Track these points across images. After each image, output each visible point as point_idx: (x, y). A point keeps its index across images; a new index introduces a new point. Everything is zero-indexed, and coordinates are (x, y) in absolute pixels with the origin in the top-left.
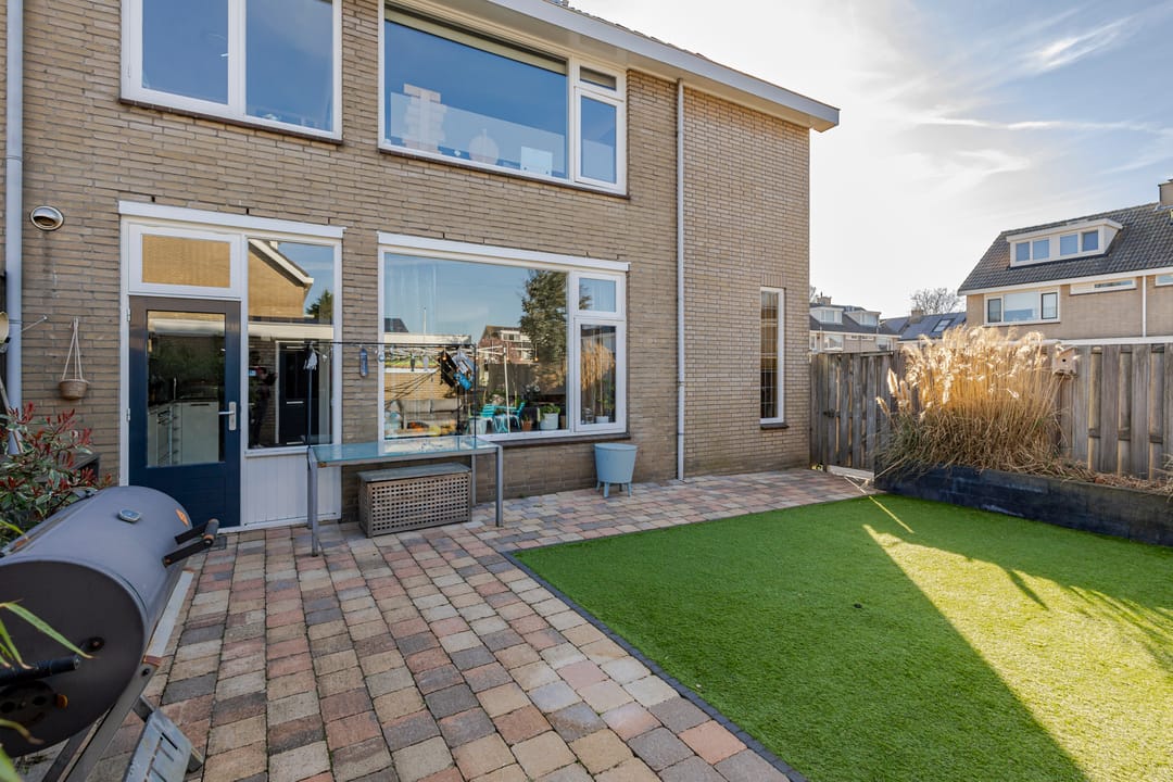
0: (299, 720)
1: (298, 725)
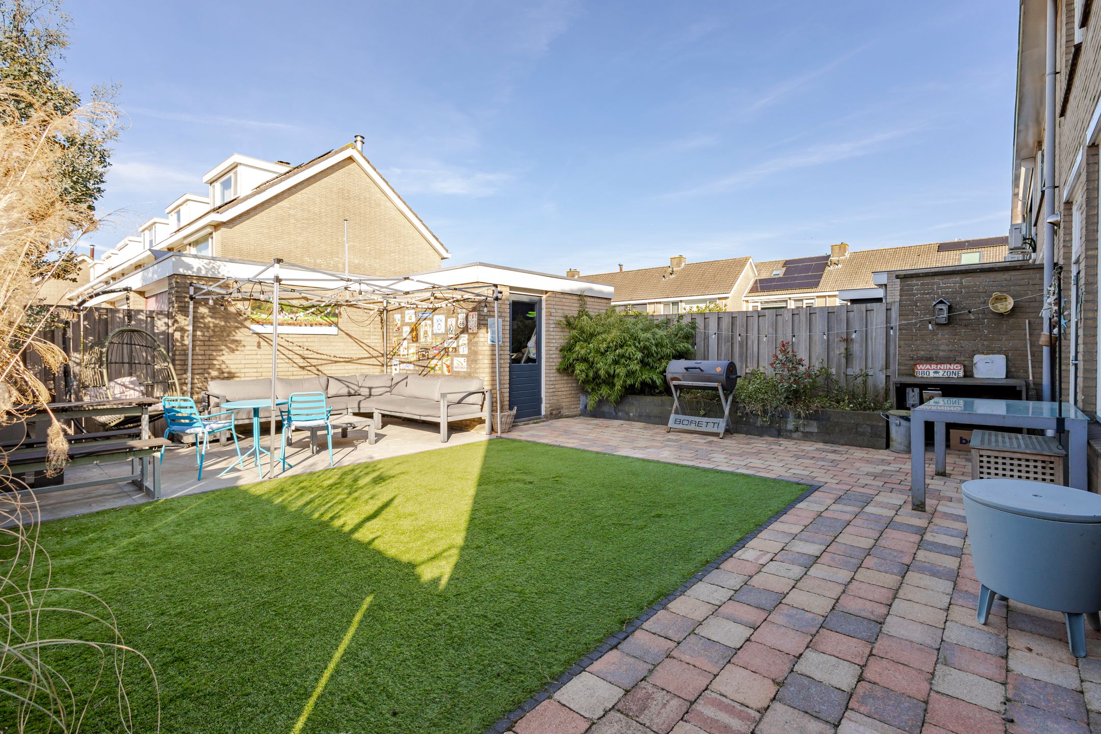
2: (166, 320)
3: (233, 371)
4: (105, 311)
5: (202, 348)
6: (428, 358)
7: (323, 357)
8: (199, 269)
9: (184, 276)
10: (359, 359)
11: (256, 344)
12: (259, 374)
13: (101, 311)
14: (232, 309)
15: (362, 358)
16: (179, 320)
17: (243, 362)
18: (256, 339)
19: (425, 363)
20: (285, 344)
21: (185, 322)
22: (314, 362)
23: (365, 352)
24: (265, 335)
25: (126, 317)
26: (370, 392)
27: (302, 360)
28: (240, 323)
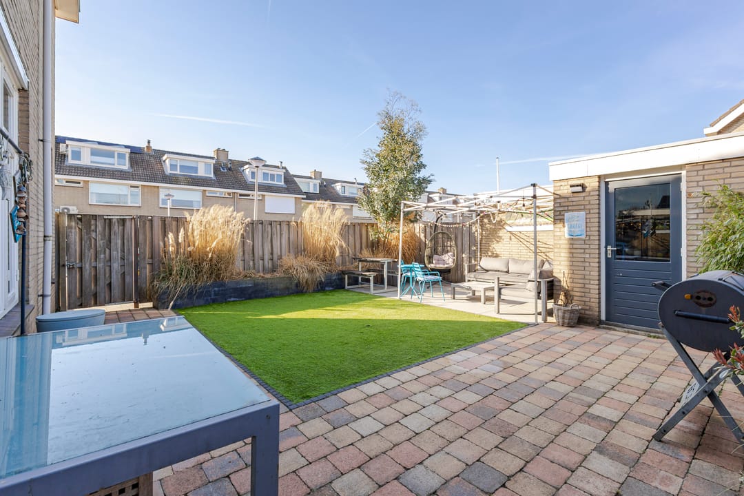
0: (590, 425)
1: (592, 424)
3: (498, 253)
5: (485, 240)
11: (509, 238)
12: (511, 256)
17: (503, 248)
20: (525, 238)
24: (513, 232)
28: (502, 226)
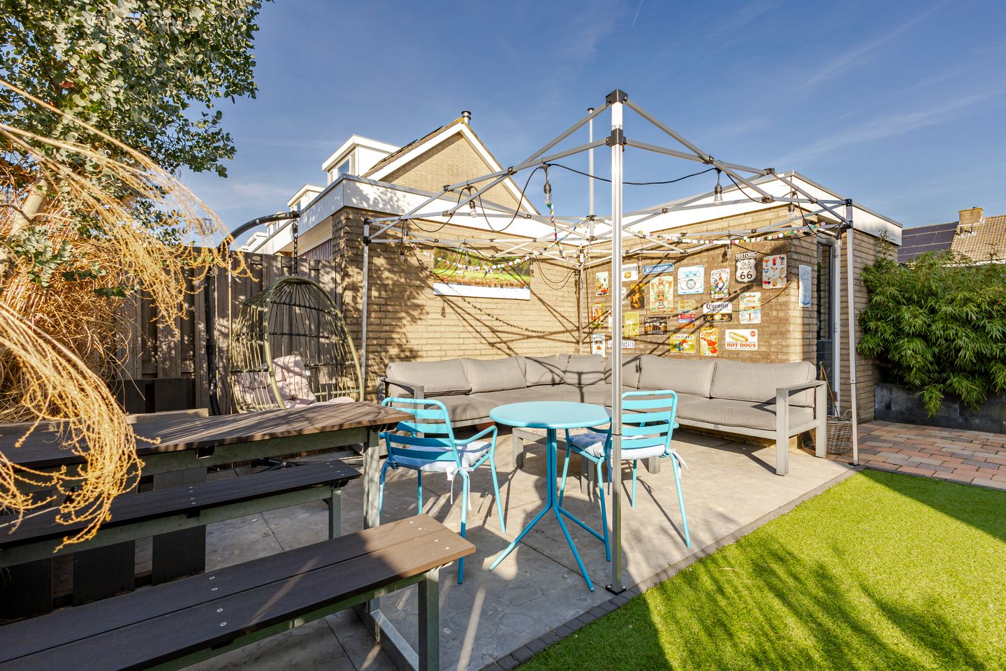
2: (333, 274)
3: (416, 348)
4: (259, 258)
5: (379, 315)
6: (665, 332)
7: (513, 330)
8: (376, 202)
9: (358, 210)
10: (552, 333)
11: (440, 310)
12: (443, 353)
13: (254, 258)
14: (413, 261)
15: (556, 333)
16: (351, 273)
17: (425, 335)
18: (439, 303)
19: (660, 338)
20: (472, 311)
21: (358, 276)
22: (505, 337)
23: (559, 324)
24: (450, 298)
25: (285, 269)
26: (580, 379)
27: (491, 335)
28: (423, 281)
